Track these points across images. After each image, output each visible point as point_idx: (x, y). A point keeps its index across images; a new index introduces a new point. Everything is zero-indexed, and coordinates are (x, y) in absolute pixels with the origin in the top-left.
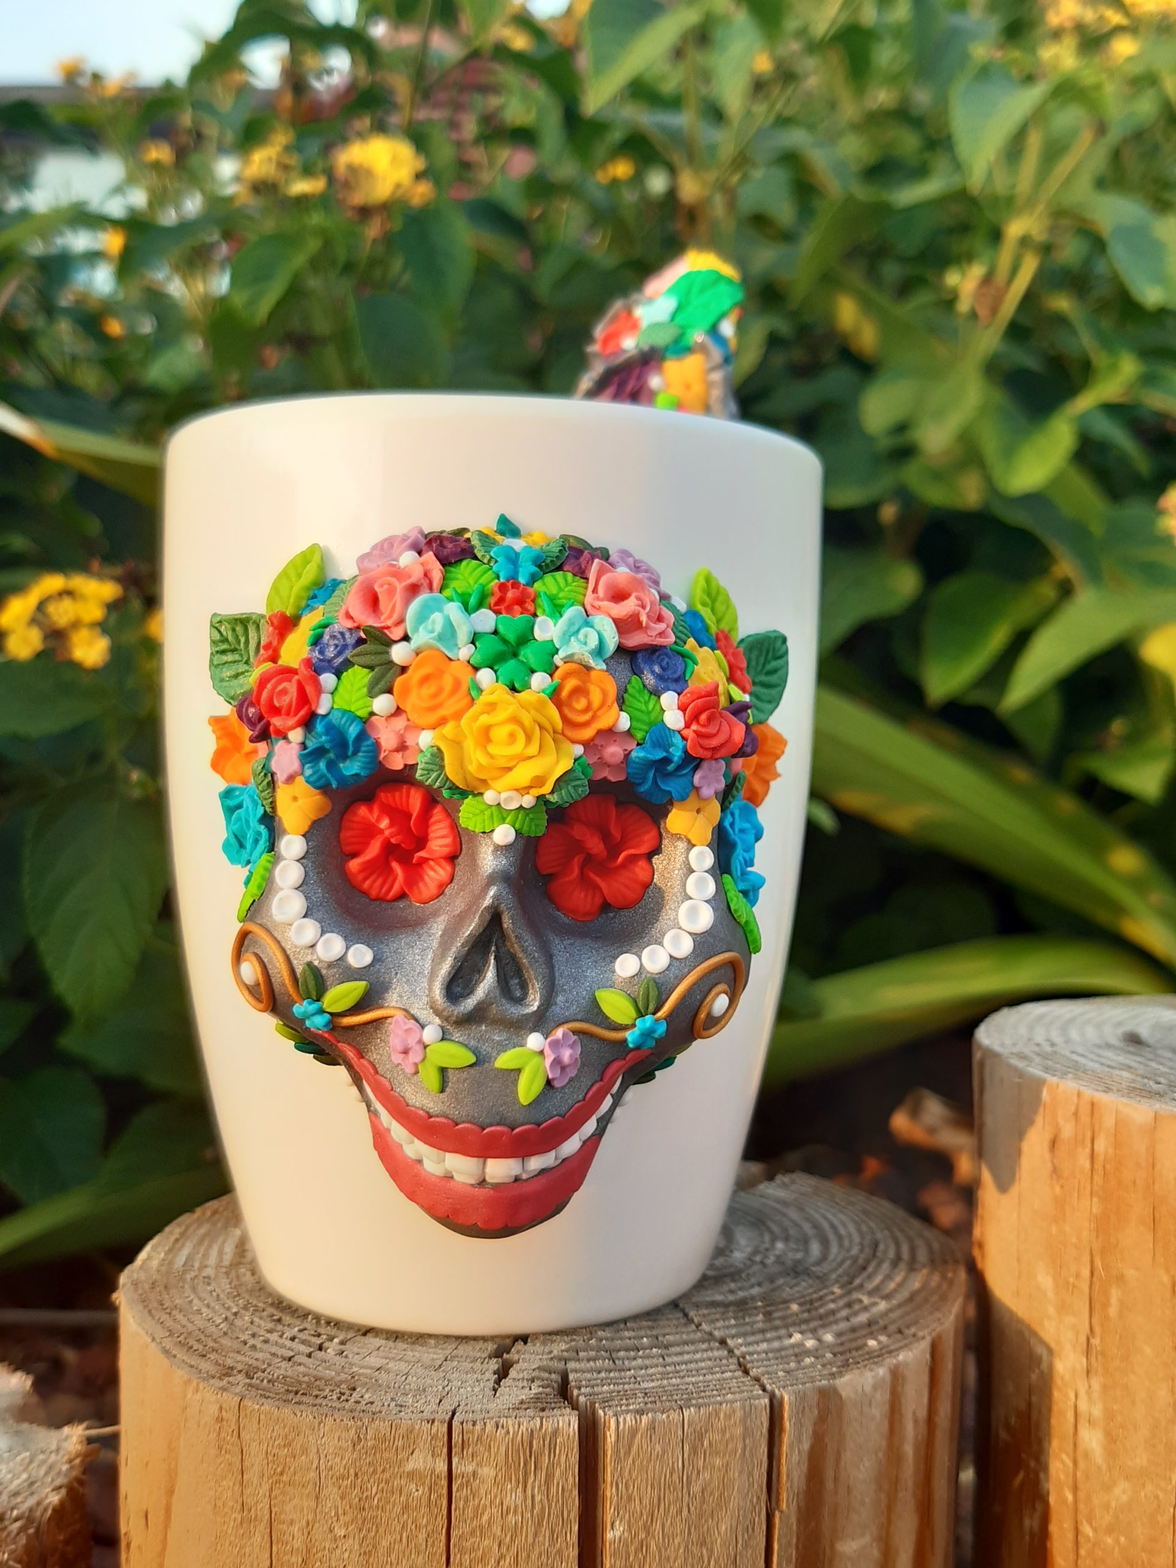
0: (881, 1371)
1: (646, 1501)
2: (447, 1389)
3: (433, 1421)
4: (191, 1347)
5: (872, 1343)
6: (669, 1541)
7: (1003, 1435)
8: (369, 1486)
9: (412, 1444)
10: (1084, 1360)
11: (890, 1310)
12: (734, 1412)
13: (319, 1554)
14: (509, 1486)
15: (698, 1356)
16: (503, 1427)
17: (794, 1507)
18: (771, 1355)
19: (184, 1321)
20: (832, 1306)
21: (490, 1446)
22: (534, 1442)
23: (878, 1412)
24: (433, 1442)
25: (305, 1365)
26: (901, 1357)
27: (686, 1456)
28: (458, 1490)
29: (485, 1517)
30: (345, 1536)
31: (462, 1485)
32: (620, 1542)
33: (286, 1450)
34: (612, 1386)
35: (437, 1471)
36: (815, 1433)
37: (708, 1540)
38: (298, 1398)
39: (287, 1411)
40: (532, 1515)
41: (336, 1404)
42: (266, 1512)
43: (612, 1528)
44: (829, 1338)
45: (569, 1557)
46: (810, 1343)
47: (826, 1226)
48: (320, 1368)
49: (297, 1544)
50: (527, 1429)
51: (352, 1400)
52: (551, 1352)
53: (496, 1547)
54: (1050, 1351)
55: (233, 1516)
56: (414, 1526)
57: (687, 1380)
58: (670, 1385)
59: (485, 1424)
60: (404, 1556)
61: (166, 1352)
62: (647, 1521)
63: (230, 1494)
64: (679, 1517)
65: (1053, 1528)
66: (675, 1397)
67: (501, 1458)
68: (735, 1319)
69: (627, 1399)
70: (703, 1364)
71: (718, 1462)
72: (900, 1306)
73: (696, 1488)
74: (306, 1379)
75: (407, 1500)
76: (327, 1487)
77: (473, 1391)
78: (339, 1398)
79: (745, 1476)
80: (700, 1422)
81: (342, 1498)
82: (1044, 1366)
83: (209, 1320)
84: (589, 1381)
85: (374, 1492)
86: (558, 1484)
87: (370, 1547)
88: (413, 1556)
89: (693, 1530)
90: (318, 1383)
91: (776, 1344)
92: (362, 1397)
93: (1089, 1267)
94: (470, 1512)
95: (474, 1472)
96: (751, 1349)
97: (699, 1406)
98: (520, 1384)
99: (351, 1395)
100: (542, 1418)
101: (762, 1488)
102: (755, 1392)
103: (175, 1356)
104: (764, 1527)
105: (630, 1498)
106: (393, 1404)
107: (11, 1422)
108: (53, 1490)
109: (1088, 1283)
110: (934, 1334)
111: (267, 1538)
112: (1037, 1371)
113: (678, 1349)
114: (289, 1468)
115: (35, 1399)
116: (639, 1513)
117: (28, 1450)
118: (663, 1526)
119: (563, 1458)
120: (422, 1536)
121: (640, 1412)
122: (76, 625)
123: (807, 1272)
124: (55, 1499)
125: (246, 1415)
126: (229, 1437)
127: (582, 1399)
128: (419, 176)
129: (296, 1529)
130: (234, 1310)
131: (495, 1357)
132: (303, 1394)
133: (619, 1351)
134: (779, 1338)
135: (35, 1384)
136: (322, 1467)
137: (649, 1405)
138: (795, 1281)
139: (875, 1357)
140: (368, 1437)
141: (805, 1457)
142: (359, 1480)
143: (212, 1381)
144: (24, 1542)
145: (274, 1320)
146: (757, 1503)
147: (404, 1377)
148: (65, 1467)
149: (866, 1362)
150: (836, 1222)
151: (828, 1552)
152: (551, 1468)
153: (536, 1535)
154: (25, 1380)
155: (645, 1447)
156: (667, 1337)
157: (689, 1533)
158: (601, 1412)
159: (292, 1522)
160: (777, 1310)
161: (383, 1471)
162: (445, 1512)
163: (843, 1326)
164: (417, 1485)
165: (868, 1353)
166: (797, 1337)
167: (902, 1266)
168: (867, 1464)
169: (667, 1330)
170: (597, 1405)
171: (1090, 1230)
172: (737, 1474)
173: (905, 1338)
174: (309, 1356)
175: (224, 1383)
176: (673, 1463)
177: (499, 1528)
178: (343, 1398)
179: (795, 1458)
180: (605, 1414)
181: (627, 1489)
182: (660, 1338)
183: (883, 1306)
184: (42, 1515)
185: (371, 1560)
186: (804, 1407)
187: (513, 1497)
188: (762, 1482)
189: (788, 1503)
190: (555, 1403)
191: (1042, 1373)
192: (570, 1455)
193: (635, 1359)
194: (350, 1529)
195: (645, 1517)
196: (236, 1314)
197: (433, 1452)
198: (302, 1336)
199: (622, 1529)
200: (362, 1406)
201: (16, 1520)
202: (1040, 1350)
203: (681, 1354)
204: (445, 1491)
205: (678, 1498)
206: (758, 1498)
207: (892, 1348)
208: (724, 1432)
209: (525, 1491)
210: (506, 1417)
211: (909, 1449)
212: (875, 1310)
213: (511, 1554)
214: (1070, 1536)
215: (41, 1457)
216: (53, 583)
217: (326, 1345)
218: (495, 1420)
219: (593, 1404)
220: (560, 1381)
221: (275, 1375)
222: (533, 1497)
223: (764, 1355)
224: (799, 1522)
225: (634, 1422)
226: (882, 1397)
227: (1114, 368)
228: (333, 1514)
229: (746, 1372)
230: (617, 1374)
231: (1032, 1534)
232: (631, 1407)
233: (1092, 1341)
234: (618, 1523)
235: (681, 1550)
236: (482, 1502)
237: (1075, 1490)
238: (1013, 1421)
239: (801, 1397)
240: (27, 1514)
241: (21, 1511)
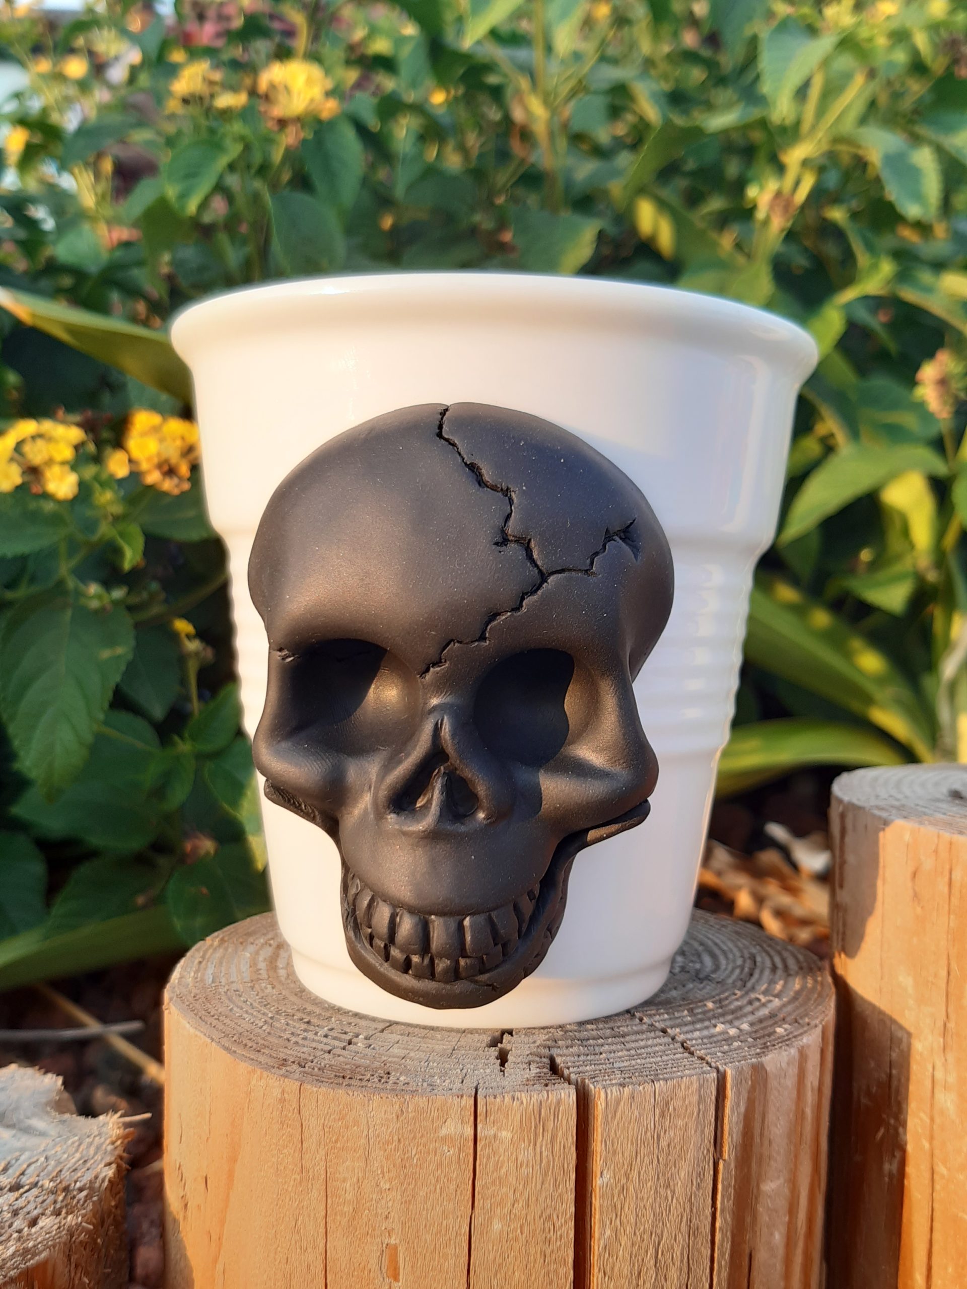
0: (793, 1051)
1: (627, 1154)
2: (465, 1071)
3: (462, 1096)
4: (246, 1045)
5: (780, 1030)
6: (643, 1185)
7: (864, 1100)
8: (410, 1149)
9: (445, 1115)
10: (942, 1040)
11: (784, 1006)
12: (692, 1083)
13: (368, 1204)
14: (523, 1146)
15: (650, 1042)
16: (518, 1099)
17: (733, 1156)
18: (705, 1041)
19: (233, 1024)
20: (739, 1003)
21: (508, 1115)
22: (543, 1110)
23: (790, 1082)
24: (463, 1113)
25: (344, 1057)
26: (805, 1040)
27: (657, 1119)
28: (481, 1150)
29: (503, 1171)
30: (389, 1189)
31: (485, 1145)
32: (607, 1186)
33: (340, 1123)
34: (593, 1066)
35: (465, 1134)
36: (749, 1098)
37: (672, 1184)
38: (347, 1081)
39: (341, 1092)
40: (540, 1168)
41: (379, 1085)
42: (323, 1172)
43: (601, 1176)
44: (745, 1027)
45: (568, 1199)
46: (733, 1032)
47: (710, 943)
48: (356, 1058)
49: (349, 1196)
50: (537, 1100)
51: (391, 1082)
52: (534, 1042)
53: (512, 1193)
54: (909, 1035)
55: (293, 1177)
56: (446, 1180)
57: (648, 1060)
58: (637, 1064)
59: (504, 1097)
60: (437, 1203)
61: (227, 1049)
62: (627, 1170)
63: (290, 1159)
64: (651, 1166)
65: (910, 1169)
66: (644, 1073)
67: (517, 1124)
68: (667, 1013)
69: (608, 1076)
70: (657, 1049)
71: (680, 1123)
72: (789, 1002)
73: (664, 1144)
74: (348, 1066)
75: (441, 1159)
76: (375, 1151)
77: (485, 1072)
78: (380, 1081)
79: (699, 1132)
80: (667, 1092)
81: (387, 1159)
82: (904, 1046)
83: (252, 1023)
84: (574, 1063)
85: (413, 1153)
86: (560, 1143)
87: (410, 1197)
88: (445, 1203)
89: (661, 1175)
90: (358, 1069)
91: (705, 1033)
92: (398, 1079)
93: (946, 969)
94: (491, 1165)
95: (495, 1135)
96: (689, 1036)
97: (666, 1080)
98: (522, 1067)
99: (389, 1078)
100: (548, 1092)
101: (710, 1142)
102: (705, 1069)
103: (235, 1052)
104: (712, 1172)
105: (614, 1152)
106: (425, 1084)
107: (53, 1113)
108: (105, 1166)
109: (945, 981)
110: (823, 1023)
111: (323, 1193)
112: (897, 1050)
113: (633, 1038)
114: (343, 1137)
115: (66, 1095)
116: (621, 1164)
117: (75, 1135)
118: (639, 1173)
119: (564, 1122)
120: (452, 1187)
121: (623, 1085)
122: (50, 462)
123: (708, 978)
124: (110, 1172)
125: (306, 1096)
126: (290, 1114)
127: (573, 1077)
128: (329, 94)
129: (348, 1185)
130: (270, 1015)
131: (493, 1047)
132: (350, 1078)
133: (588, 1039)
134: (707, 1028)
135: (65, 1083)
136: (371, 1135)
137: (627, 1080)
138: (702, 985)
139: (786, 1041)
140: (410, 1110)
141: (742, 1117)
142: (402, 1145)
143: (273, 1071)
144: (91, 1207)
145: (305, 1023)
146: (707, 1154)
147: (426, 1064)
148: (110, 1148)
149: (780, 1045)
150: (717, 941)
151: (755, 1191)
152: (555, 1128)
153: (543, 1183)
154: (56, 1081)
155: (626, 1112)
156: (621, 1028)
157: (658, 1178)
158: (591, 1086)
159: (344, 1180)
160: (698, 1007)
161: (421, 1137)
162: (471, 1167)
163: (751, 1018)
164: (449, 1147)
165: (779, 1038)
166: (720, 1027)
167: (780, 972)
168: (782, 1123)
169: (619, 1024)
170: (587, 1081)
171: (948, 940)
172: (693, 1132)
173: (803, 1026)
174: (344, 1048)
175: (283, 1071)
176: (647, 1125)
177: (515, 1179)
178: (383, 1081)
179: (734, 1119)
180: (595, 1088)
181: (613, 1146)
182: (616, 1029)
183: (777, 1002)
184: (101, 1186)
185: (411, 1207)
186: (741, 1080)
187: (526, 1154)
188: (711, 1138)
189: (728, 1151)
190: (554, 1080)
191: (902, 1051)
192: (569, 1119)
193: (602, 1045)
194: (393, 1183)
195: (626, 1167)
196: (272, 1018)
197: (462, 1120)
198: (331, 1033)
199: (608, 1176)
200: (400, 1086)
201: (81, 1190)
202: (899, 1034)
203: (637, 1041)
204: (472, 1151)
205: (650, 1151)
206: (708, 1150)
207: (796, 1033)
208: (684, 1100)
209: (535, 1149)
210: (520, 1091)
211: (809, 1111)
212: (771, 1006)
213: (523, 1198)
214: (927, 1175)
215: (88, 1140)
216: (27, 427)
217: (354, 1040)
218: (511, 1094)
219: (583, 1080)
220: (549, 1062)
221: (322, 1064)
222: (541, 1153)
223: (700, 1041)
224: (736, 1167)
225: (618, 1093)
226: (793, 1071)
227: (875, 267)
228: (379, 1172)
229: (692, 1054)
230: (593, 1057)
231: (891, 1175)
232: (614, 1082)
233: (948, 1025)
234: (605, 1172)
235: (652, 1192)
236: (501, 1159)
237: (931, 1139)
238: (874, 1090)
239: (739, 1072)
240: (88, 1186)
241: (82, 1183)
